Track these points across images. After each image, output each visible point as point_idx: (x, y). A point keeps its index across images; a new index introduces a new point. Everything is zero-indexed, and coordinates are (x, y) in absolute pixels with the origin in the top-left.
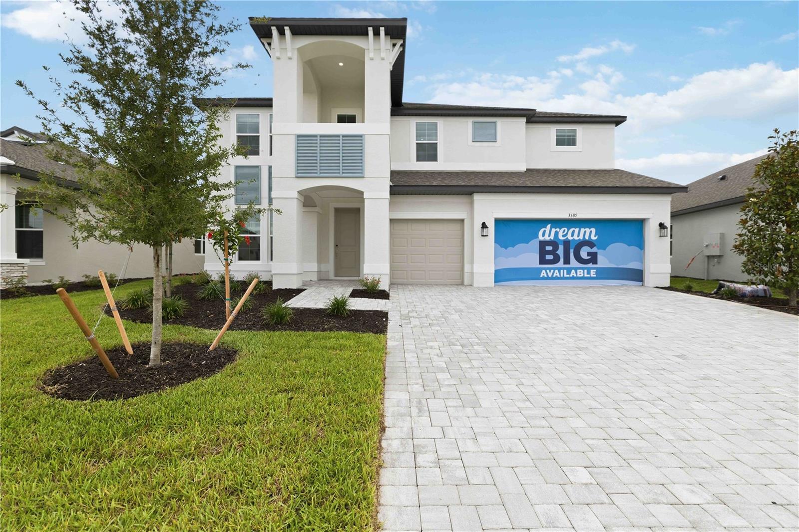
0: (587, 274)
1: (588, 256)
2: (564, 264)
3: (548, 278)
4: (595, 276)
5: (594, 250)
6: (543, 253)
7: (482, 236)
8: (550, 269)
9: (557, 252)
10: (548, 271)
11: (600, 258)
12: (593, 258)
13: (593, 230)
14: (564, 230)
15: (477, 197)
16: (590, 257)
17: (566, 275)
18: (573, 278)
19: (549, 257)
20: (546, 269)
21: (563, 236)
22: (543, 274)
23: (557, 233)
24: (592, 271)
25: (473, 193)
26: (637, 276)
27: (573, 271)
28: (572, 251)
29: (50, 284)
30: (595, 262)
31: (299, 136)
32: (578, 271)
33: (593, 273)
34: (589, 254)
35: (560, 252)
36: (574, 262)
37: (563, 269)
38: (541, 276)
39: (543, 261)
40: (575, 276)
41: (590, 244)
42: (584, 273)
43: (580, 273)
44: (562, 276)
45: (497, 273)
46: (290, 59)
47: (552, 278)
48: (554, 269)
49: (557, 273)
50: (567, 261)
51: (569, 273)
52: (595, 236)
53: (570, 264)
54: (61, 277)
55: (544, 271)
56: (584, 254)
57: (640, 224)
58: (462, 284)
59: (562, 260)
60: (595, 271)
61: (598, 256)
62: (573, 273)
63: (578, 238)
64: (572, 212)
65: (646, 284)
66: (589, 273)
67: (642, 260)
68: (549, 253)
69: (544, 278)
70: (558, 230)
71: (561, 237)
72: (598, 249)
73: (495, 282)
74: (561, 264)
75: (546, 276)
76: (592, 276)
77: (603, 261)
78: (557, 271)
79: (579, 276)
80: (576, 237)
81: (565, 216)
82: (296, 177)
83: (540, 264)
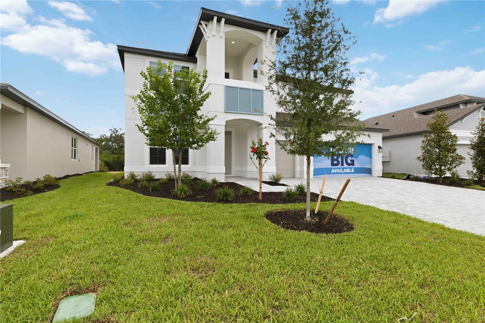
0: (350, 171)
1: (351, 161)
3: (335, 173)
4: (354, 172)
5: (353, 159)
6: (333, 160)
8: (336, 168)
9: (338, 160)
10: (335, 170)
11: (355, 162)
12: (353, 163)
13: (353, 149)
17: (342, 172)
18: (345, 173)
19: (335, 162)
20: (334, 168)
22: (333, 171)
24: (352, 169)
26: (369, 171)
27: (345, 169)
28: (344, 159)
30: (353, 165)
32: (347, 169)
35: (340, 159)
36: (345, 165)
37: (341, 168)
39: (333, 164)
41: (351, 155)
43: (348, 170)
44: (340, 172)
45: (315, 170)
47: (337, 173)
48: (337, 168)
49: (338, 171)
50: (342, 165)
51: (343, 170)
52: (353, 152)
55: (333, 170)
56: (349, 160)
57: (370, 145)
58: (294, 177)
59: (340, 164)
62: (345, 171)
65: (373, 175)
67: (371, 163)
68: (335, 160)
69: (333, 173)
72: (355, 158)
73: (313, 176)
74: (340, 166)
76: (352, 171)
77: (357, 165)
78: (338, 169)
79: (347, 172)
82: (225, 112)
83: (331, 166)
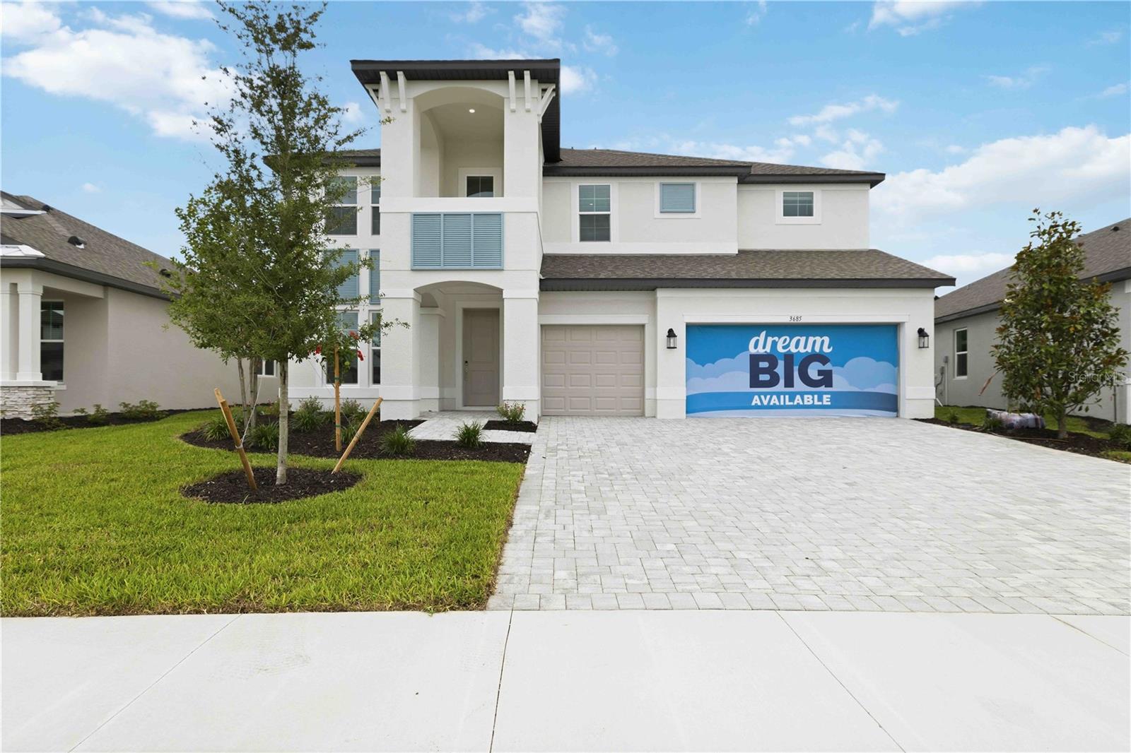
0: (819, 401)
1: (819, 375)
2: (786, 386)
3: (762, 407)
4: (829, 403)
5: (828, 367)
6: (755, 372)
7: (668, 348)
8: (765, 394)
9: (775, 370)
10: (762, 397)
11: (835, 378)
12: (827, 379)
13: (826, 339)
14: (786, 340)
15: (661, 294)
16: (822, 377)
17: (788, 403)
18: (798, 406)
19: (764, 377)
20: (759, 394)
21: (784, 348)
22: (756, 401)
23: (774, 344)
24: (825, 396)
25: (657, 288)
26: (890, 404)
27: (798, 397)
28: (796, 369)
29: (83, 414)
30: (829, 384)
31: (415, 215)
32: (806, 396)
33: (826, 400)
34: (820, 373)
35: (780, 369)
36: (799, 384)
37: (784, 394)
38: (753, 404)
39: (755, 382)
40: (801, 403)
41: (822, 358)
42: (813, 399)
43: (808, 400)
44: (782, 403)
45: (689, 399)
46: (404, 112)
47: (769, 407)
48: (772, 394)
49: (774, 400)
50: (789, 383)
51: (792, 399)
52: (829, 348)
53: (793, 387)
54: (97, 406)
55: (756, 397)
56: (813, 371)
57: (895, 328)
58: (642, 415)
59: (782, 381)
60: (829, 396)
61: (834, 376)
62: (798, 399)
63: (805, 351)
64: (795, 314)
65: (901, 415)
66: (820, 399)
67: (896, 381)
68: (764, 371)
69: (757, 407)
70: (776, 339)
71: (780, 349)
72: (833, 366)
73: (687, 412)
74: (780, 387)
75: (759, 404)
76: (825, 403)
77: (841, 383)
78: (775, 397)
79: (806, 403)
80: (801, 349)
81: (785, 319)
82: (412, 270)
83: (751, 387)
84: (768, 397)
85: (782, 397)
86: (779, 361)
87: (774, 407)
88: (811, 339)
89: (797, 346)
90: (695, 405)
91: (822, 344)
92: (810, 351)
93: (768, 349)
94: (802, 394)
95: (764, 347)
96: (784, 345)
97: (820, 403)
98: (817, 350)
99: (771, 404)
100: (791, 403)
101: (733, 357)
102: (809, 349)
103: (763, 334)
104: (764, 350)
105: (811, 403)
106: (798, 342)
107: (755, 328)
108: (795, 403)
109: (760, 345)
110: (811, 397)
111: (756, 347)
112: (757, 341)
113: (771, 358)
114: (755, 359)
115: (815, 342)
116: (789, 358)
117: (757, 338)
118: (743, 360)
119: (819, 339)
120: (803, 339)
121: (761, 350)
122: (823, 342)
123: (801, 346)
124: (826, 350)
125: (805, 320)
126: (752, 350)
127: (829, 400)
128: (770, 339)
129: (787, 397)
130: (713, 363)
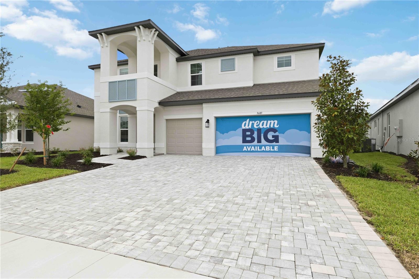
0: (272, 149)
1: (273, 138)
2: (258, 142)
3: (248, 151)
4: (277, 150)
5: (277, 134)
6: (244, 136)
8: (249, 146)
9: (253, 136)
10: (248, 147)
12: (276, 139)
13: (276, 122)
14: (258, 122)
15: (204, 105)
16: (274, 138)
17: (258, 150)
18: (263, 151)
19: (248, 139)
20: (246, 146)
21: (257, 126)
22: (245, 149)
23: (253, 124)
24: (275, 147)
25: (203, 103)
27: (263, 147)
28: (262, 135)
29: (28, 152)
30: (277, 142)
31: (110, 82)
32: (267, 147)
33: (276, 148)
34: (273, 136)
35: (255, 135)
36: (263, 142)
37: (257, 146)
38: (244, 150)
39: (244, 141)
40: (265, 150)
41: (274, 130)
42: (270, 148)
43: (268, 148)
44: (256, 150)
45: (217, 148)
47: (250, 151)
48: (252, 146)
49: (253, 149)
50: (259, 141)
51: (260, 148)
52: (277, 125)
53: (261, 143)
54: (32, 149)
55: (245, 147)
56: (270, 136)
57: (308, 116)
58: (201, 154)
59: (256, 140)
60: (277, 147)
61: (279, 138)
63: (266, 127)
64: (259, 111)
65: (311, 155)
66: (273, 148)
67: (309, 140)
68: (248, 136)
69: (245, 151)
70: (254, 122)
71: (255, 126)
72: (279, 133)
73: (216, 153)
74: (255, 143)
75: (246, 150)
76: (275, 150)
77: (282, 141)
78: (253, 147)
79: (267, 150)
80: (265, 126)
81: (255, 114)
82: (109, 102)
83: (243, 143)
84: (250, 147)
85: (256, 147)
86: (255, 132)
87: (253, 151)
88: (269, 122)
89: (263, 125)
90: (219, 150)
91: (274, 124)
92: (268, 127)
93: (250, 127)
94: (265, 146)
95: (248, 126)
96: (256, 124)
97: (273, 150)
98: (272, 126)
99: (252, 150)
100: (260, 150)
101: (235, 130)
102: (268, 126)
103: (248, 120)
104: (248, 127)
105: (269, 150)
106: (263, 123)
107: (245, 118)
108: (262, 150)
109: (247, 125)
110: (269, 147)
111: (245, 125)
112: (245, 124)
113: (251, 131)
114: (244, 131)
115: (271, 123)
116: (259, 130)
117: (245, 122)
118: (240, 131)
119: (272, 122)
120: (265, 122)
121: (247, 127)
122: (274, 123)
123: (265, 125)
124: (276, 126)
125: (264, 113)
126: (243, 127)
127: (277, 148)
128: (251, 122)
129: (258, 147)
130: (227, 133)
